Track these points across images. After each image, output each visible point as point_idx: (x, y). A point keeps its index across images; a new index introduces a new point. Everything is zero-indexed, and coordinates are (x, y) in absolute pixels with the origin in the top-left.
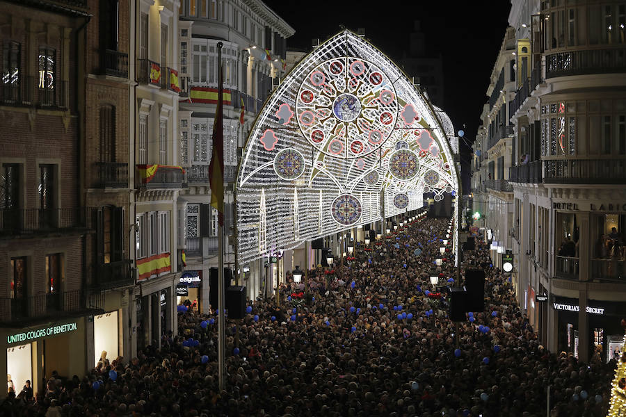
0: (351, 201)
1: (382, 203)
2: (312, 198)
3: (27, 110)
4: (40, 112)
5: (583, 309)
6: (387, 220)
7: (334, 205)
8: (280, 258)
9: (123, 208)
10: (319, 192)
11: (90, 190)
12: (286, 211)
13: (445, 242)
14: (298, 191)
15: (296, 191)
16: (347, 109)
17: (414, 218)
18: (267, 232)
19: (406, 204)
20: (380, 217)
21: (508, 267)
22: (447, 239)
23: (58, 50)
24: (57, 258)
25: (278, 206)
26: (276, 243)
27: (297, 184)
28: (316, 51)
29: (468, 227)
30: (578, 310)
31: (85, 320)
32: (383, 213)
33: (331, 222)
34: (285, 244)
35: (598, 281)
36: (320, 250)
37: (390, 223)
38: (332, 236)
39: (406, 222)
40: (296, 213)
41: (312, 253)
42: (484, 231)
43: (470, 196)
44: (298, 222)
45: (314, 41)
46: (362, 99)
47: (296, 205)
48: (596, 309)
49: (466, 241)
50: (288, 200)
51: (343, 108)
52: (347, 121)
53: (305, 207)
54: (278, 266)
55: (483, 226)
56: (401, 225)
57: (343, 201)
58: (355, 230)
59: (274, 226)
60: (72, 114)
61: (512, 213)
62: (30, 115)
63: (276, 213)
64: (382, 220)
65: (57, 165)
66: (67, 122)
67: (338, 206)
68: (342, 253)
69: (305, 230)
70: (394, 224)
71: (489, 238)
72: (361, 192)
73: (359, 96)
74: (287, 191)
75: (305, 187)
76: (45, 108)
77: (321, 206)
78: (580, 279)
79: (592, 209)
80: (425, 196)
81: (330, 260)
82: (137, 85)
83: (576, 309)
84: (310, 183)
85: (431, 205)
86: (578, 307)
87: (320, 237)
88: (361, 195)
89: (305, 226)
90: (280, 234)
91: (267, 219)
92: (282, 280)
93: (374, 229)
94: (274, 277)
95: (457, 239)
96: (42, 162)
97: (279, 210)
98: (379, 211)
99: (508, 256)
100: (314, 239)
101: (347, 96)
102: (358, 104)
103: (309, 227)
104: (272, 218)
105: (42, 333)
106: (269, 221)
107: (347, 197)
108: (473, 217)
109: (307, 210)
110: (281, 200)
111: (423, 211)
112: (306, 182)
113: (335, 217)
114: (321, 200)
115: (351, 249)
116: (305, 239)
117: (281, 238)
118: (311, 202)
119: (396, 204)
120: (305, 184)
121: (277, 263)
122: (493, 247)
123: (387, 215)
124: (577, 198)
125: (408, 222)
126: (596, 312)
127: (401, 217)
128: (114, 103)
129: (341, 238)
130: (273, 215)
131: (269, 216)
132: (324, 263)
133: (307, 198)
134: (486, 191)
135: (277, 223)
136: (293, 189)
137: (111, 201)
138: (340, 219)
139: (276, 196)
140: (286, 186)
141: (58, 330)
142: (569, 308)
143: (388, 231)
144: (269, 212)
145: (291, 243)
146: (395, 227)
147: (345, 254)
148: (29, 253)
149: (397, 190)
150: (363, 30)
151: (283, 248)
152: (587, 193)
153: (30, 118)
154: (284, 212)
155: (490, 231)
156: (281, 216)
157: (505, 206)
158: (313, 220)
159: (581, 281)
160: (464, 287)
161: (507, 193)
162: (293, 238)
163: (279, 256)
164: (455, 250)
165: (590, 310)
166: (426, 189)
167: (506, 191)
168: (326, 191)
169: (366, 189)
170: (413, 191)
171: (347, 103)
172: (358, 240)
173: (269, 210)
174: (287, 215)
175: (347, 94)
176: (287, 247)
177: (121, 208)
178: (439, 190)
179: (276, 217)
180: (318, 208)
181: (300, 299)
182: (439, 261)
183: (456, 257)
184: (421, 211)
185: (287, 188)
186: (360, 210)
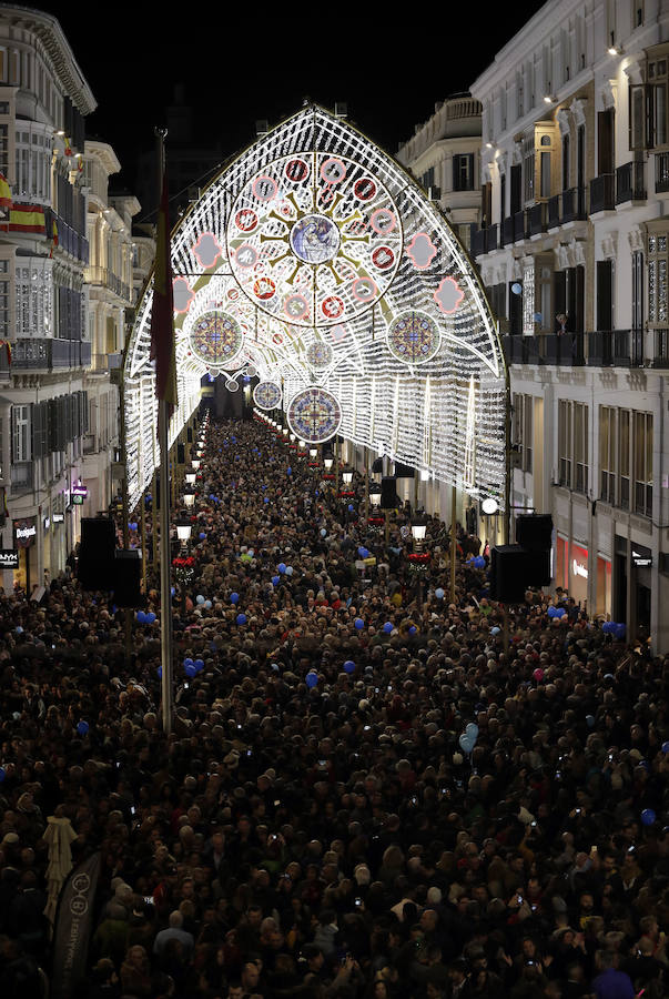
0: (322, 401)
16: (315, 241)
28: (263, 142)
45: (258, 123)
46: (342, 223)
51: (309, 240)
52: (316, 262)
57: (308, 400)
67: (299, 410)
73: (336, 220)
101: (316, 220)
102: (334, 234)
113: (295, 429)
138: (303, 431)
150: (344, 105)
171: (315, 232)
175: (316, 215)
186: (337, 416)
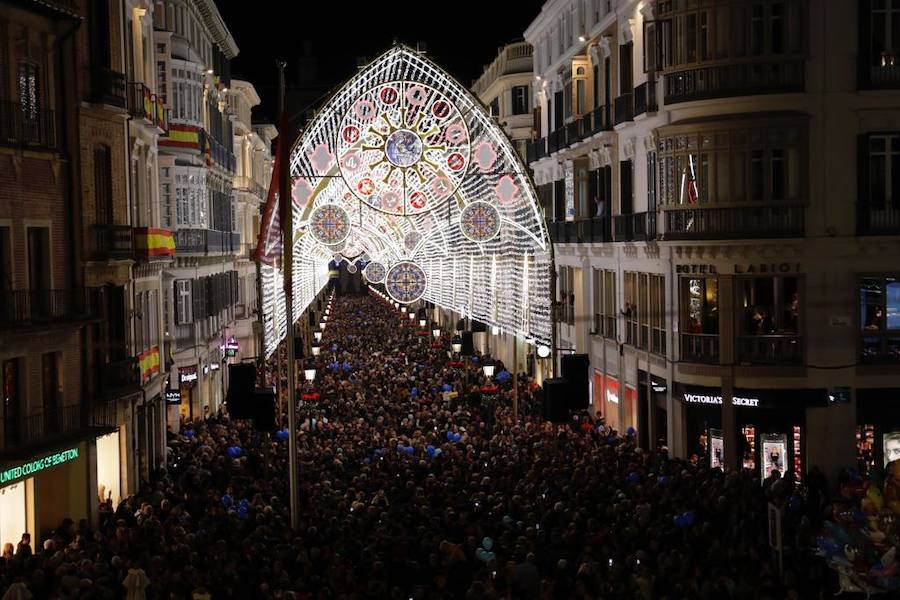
0: (411, 272)
3: (11, 151)
4: (27, 154)
5: (728, 401)
9: (126, 288)
11: (89, 264)
16: (404, 150)
23: (41, 66)
24: (51, 360)
28: (362, 74)
30: (721, 402)
31: (88, 444)
35: (748, 364)
45: (359, 59)
46: (424, 136)
48: (747, 401)
51: (399, 149)
52: (405, 166)
57: (401, 271)
60: (61, 158)
62: (14, 158)
65: (47, 229)
66: (56, 169)
67: (394, 279)
73: (419, 133)
76: (34, 149)
78: (721, 362)
79: (736, 271)
82: (131, 119)
83: (718, 400)
86: (720, 398)
96: (29, 225)
101: (404, 133)
102: (418, 144)
105: (38, 466)
107: (406, 265)
124: (714, 257)
126: (747, 403)
128: (108, 142)
137: (110, 277)
138: (398, 294)
141: (59, 459)
142: (707, 400)
148: (23, 354)
150: (424, 44)
152: (729, 251)
153: (15, 161)
159: (724, 365)
165: (737, 401)
171: (404, 143)
175: (404, 130)
177: (123, 286)
186: (423, 282)
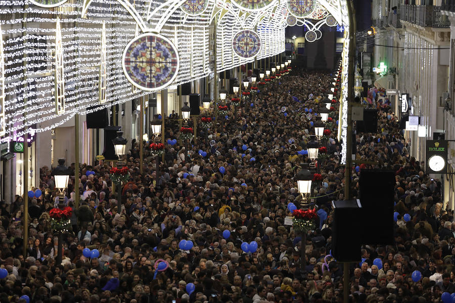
0: (158, 47)
1: (213, 47)
2: (87, 38)
6: (221, 75)
7: (128, 54)
8: (30, 145)
10: (100, 26)
12: (41, 62)
13: (324, 117)
14: (63, 25)
15: (58, 25)
17: (268, 73)
18: (6, 100)
19: (255, 49)
20: (209, 71)
21: (437, 163)
22: (326, 111)
25: (27, 52)
26: (23, 119)
27: (61, 12)
29: (364, 93)
32: (213, 63)
33: (121, 81)
34: (39, 121)
36: (102, 131)
37: (226, 82)
38: (124, 105)
39: (254, 79)
40: (59, 66)
41: (86, 135)
42: (393, 97)
43: (370, 33)
44: (63, 81)
47: (60, 52)
49: (361, 118)
50: (45, 41)
53: (75, 54)
54: (25, 158)
55: (393, 88)
56: (246, 84)
57: (144, 46)
58: (164, 94)
59: (18, 88)
61: (446, 66)
63: (22, 64)
64: (212, 75)
68: (141, 135)
69: (75, 95)
70: (233, 83)
71: (404, 110)
72: (176, 26)
74: (42, 25)
75: (74, 17)
77: (104, 52)
80: (290, 32)
81: (119, 149)
84: (84, 11)
85: (299, 49)
87: (101, 108)
88: (176, 31)
89: (76, 88)
90: (30, 102)
91: (7, 75)
92: (32, 182)
93: (198, 92)
94: (19, 178)
95: (345, 116)
97: (28, 59)
98: (206, 59)
99: (437, 144)
100: (91, 111)
103: (82, 89)
104: (17, 73)
106: (9, 78)
107: (151, 39)
108: (376, 70)
109: (79, 59)
110: (30, 41)
111: (284, 60)
112: (76, 9)
113: (130, 75)
114: (104, 41)
115: (157, 129)
116: (75, 111)
117: (31, 109)
118: (85, 44)
119: (238, 49)
120: (76, 13)
121: (24, 152)
122: (410, 126)
123: (222, 66)
125: (259, 79)
127: (247, 70)
129: (139, 108)
130: (18, 69)
131: (9, 71)
132: (110, 153)
133: (78, 38)
134: (399, 26)
135: (24, 82)
136: (53, 20)
138: (139, 78)
139: (23, 34)
140: (40, 16)
143: (223, 96)
144: (10, 63)
145: (51, 118)
146: (236, 89)
147: (146, 137)
149: (241, 23)
151: (34, 126)
154: (36, 62)
155: (404, 97)
156: (31, 70)
157: (434, 53)
158: (90, 76)
160: (358, 201)
161: (437, 31)
162: (53, 110)
163: (29, 140)
164: (342, 133)
166: (291, 19)
167: (436, 27)
168: (113, 26)
169: (184, 21)
170: (268, 24)
172: (169, 113)
173: (10, 59)
174: (43, 68)
176: (41, 125)
178: (314, 22)
179: (23, 71)
180: (99, 56)
181: (66, 219)
182: (313, 153)
183: (344, 147)
184: (280, 58)
185: (42, 20)
